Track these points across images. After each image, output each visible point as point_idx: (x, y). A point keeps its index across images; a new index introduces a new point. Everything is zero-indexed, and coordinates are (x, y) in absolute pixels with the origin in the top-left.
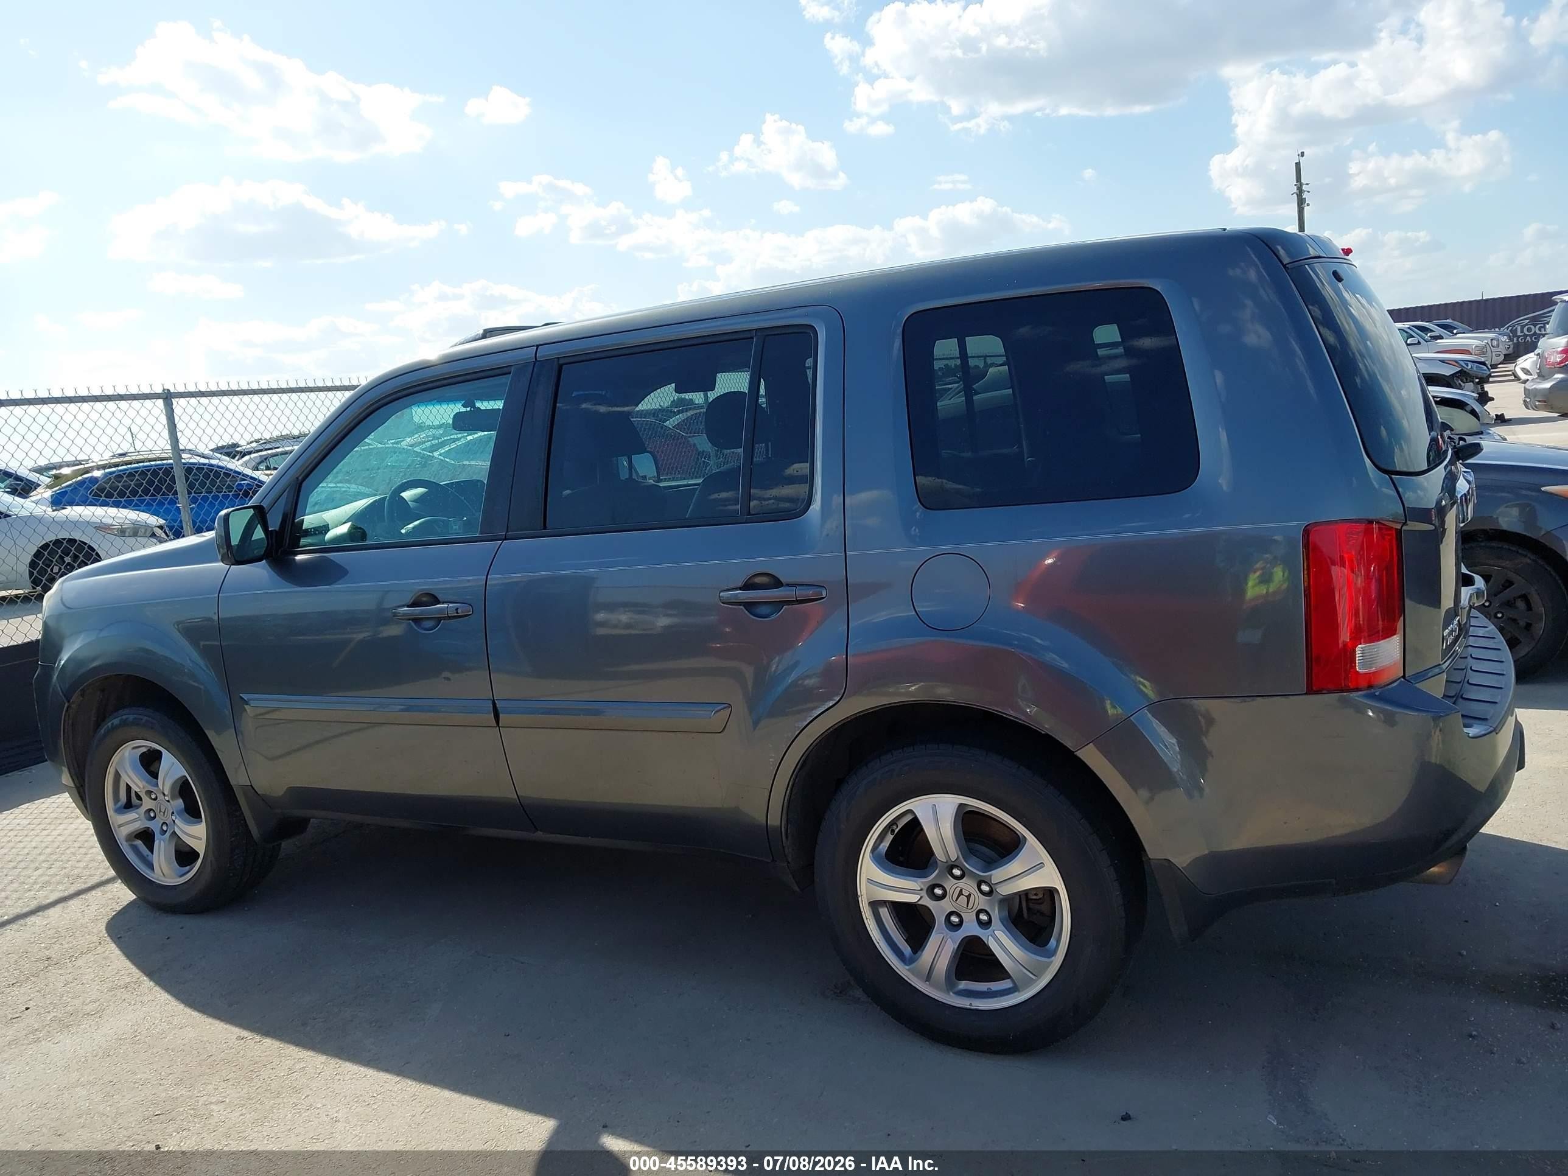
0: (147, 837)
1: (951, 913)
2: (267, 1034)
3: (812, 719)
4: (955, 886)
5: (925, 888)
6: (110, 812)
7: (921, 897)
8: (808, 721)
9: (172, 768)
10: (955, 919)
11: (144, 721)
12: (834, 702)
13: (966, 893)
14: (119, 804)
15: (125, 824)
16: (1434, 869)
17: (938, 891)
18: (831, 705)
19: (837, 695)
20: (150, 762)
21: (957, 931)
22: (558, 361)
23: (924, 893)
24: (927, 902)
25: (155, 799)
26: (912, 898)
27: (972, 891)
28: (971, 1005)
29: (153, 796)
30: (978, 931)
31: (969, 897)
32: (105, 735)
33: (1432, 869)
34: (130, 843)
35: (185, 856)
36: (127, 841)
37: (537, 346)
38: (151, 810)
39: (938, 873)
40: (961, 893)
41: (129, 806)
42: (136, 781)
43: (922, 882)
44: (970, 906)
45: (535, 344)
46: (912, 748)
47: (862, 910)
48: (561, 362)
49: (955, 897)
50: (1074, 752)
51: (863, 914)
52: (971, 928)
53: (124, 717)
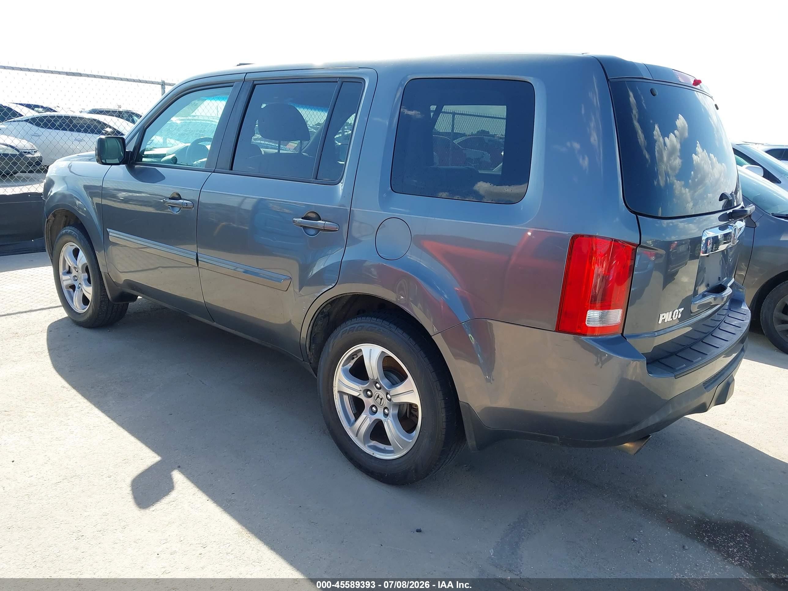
0: (73, 287)
1: (373, 406)
2: (74, 387)
3: (322, 293)
4: (376, 392)
5: (362, 390)
6: (61, 274)
7: (360, 394)
8: (320, 294)
9: (82, 258)
10: (374, 408)
11: (73, 233)
12: (332, 286)
13: (380, 397)
14: (65, 271)
15: (66, 280)
16: (627, 445)
17: (369, 393)
18: (331, 287)
19: (334, 283)
20: (76, 253)
21: (373, 415)
22: (253, 82)
23: (361, 393)
24: (362, 397)
25: (77, 272)
26: (356, 394)
27: (384, 397)
28: (373, 454)
29: (77, 270)
30: (382, 418)
31: (381, 399)
32: (60, 237)
33: (625, 444)
34: (68, 290)
35: (85, 301)
36: (66, 288)
37: (247, 73)
38: (76, 276)
39: (368, 385)
40: (378, 397)
41: (69, 272)
42: (70, 262)
43: (361, 387)
44: (381, 404)
45: (246, 72)
46: (365, 318)
47: (334, 394)
48: (255, 83)
49: (376, 398)
50: (431, 336)
51: (334, 396)
52: (379, 416)
53: (67, 230)
